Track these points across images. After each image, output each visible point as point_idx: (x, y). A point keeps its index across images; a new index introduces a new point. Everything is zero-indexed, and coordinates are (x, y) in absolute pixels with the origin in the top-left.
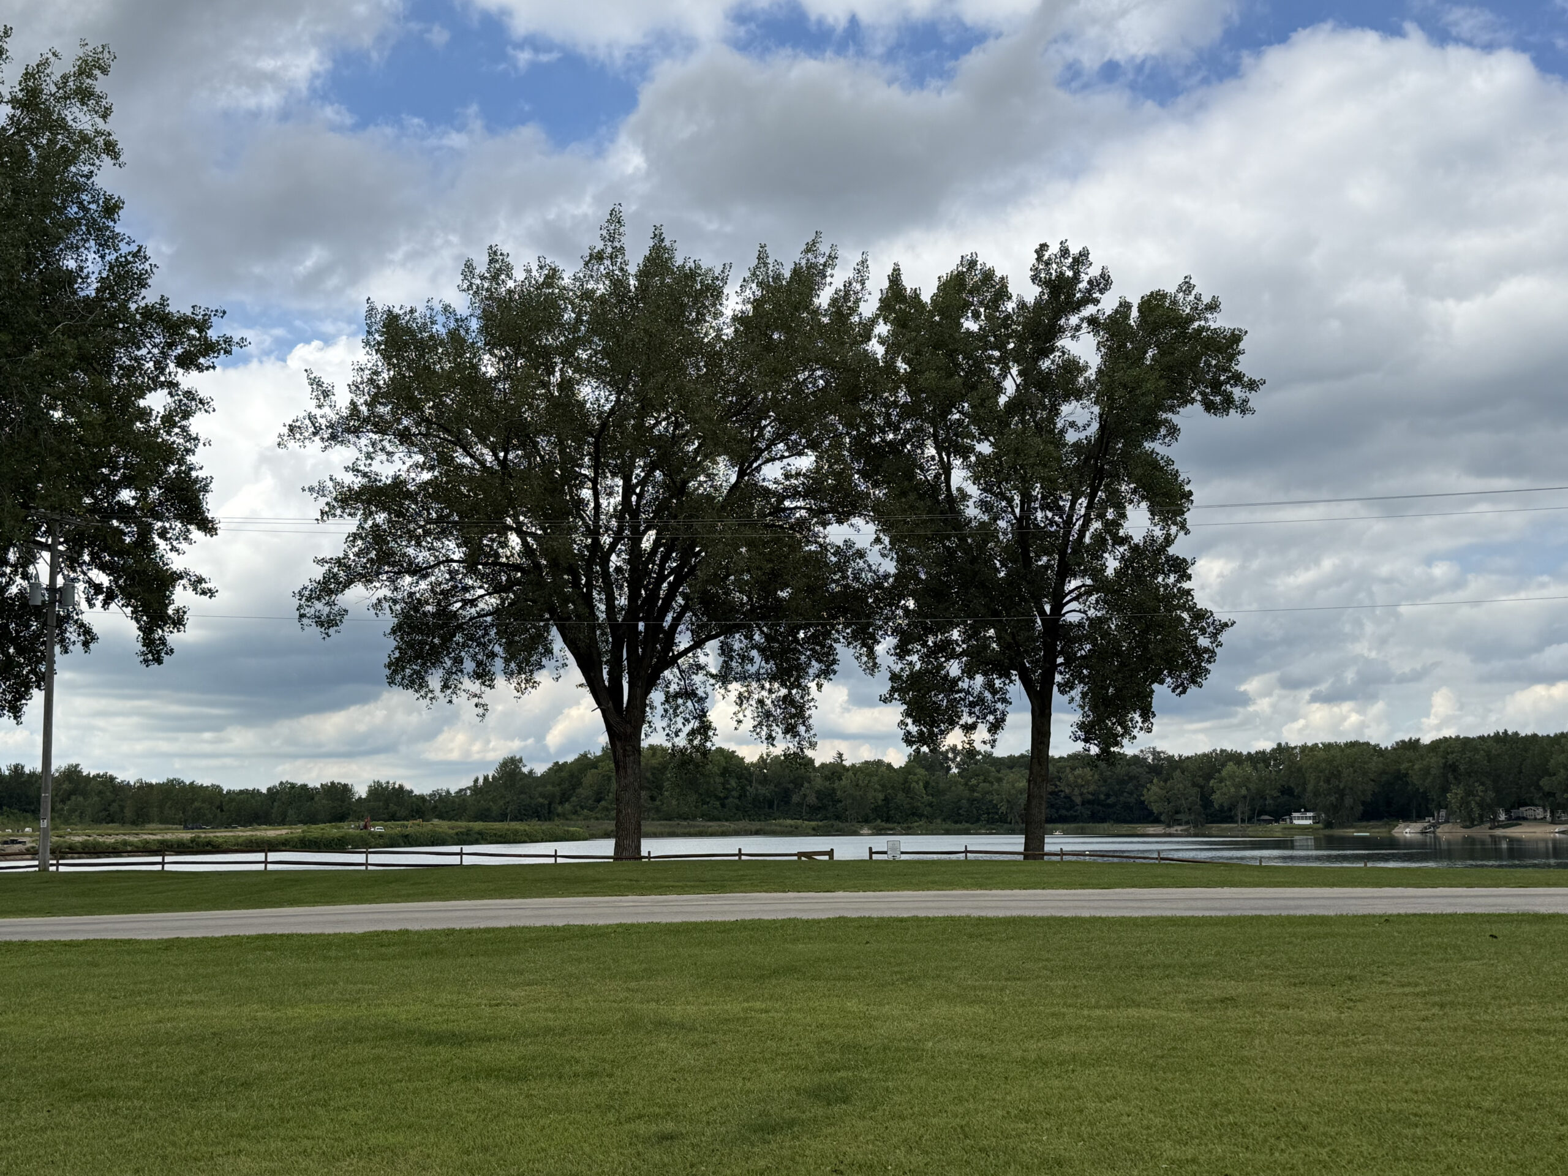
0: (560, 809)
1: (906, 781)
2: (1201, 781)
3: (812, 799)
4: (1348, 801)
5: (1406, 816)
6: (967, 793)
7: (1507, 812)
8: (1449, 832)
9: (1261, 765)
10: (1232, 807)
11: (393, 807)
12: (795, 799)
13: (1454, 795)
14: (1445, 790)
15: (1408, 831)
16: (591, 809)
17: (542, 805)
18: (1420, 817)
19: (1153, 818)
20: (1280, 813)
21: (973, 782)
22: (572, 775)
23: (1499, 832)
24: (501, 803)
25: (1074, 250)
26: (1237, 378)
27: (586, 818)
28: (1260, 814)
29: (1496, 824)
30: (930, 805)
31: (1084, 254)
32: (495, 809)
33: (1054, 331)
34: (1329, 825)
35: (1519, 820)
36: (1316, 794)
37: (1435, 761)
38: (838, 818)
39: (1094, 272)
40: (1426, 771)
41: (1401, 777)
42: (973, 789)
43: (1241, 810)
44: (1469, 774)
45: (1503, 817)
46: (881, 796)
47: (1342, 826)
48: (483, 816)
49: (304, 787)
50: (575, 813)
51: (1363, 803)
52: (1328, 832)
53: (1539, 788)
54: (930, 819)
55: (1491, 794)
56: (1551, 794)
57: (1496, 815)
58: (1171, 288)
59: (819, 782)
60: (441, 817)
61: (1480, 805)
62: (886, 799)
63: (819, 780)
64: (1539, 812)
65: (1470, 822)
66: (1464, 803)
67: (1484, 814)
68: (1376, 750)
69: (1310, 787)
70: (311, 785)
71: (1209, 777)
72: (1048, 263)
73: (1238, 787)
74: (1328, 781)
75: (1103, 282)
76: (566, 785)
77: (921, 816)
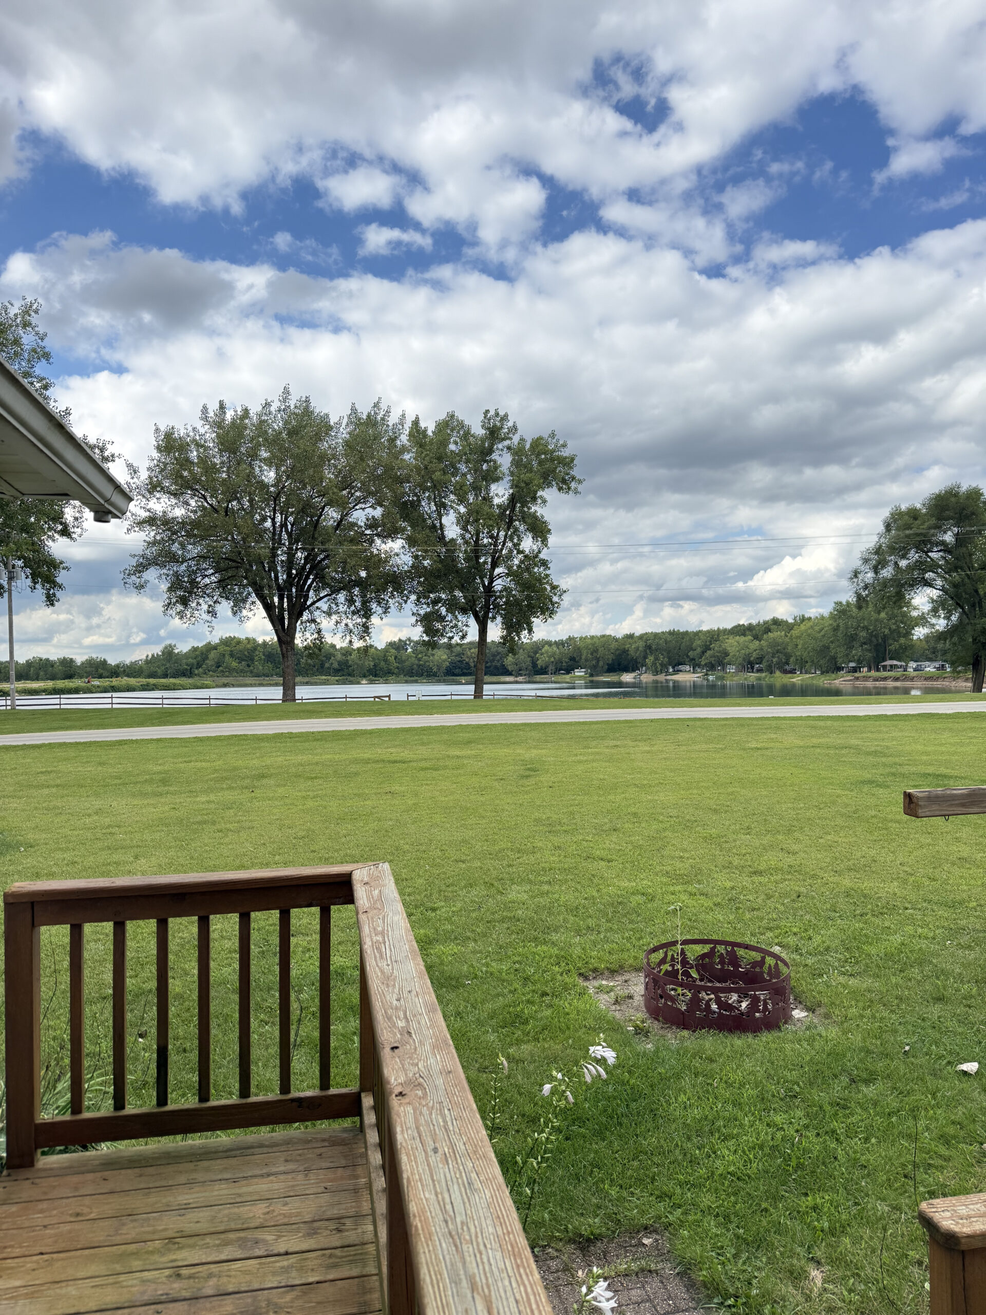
0: (196, 672)
1: (385, 656)
2: (532, 654)
3: (336, 665)
4: (601, 663)
5: (626, 669)
6: (416, 662)
7: (673, 667)
8: (647, 678)
9: (561, 647)
10: (547, 667)
11: (100, 671)
12: (327, 665)
13: (650, 660)
14: (645, 657)
15: (627, 678)
16: (214, 672)
17: (186, 669)
18: (633, 671)
19: (508, 673)
20: (568, 671)
21: (420, 656)
22: (202, 654)
23: (669, 677)
24: (163, 668)
25: (502, 413)
26: (573, 478)
27: (212, 676)
28: (560, 670)
29: (667, 673)
30: (398, 668)
31: (506, 415)
32: (160, 672)
33: (490, 451)
34: (592, 675)
35: (677, 672)
36: (586, 660)
37: (641, 644)
38: (349, 675)
39: (510, 424)
40: (637, 649)
41: (625, 651)
42: (419, 660)
43: (551, 668)
44: (656, 650)
45: (671, 670)
46: (372, 664)
47: (597, 675)
48: (152, 675)
49: (47, 660)
50: (205, 673)
51: (608, 664)
52: (591, 679)
53: (688, 656)
54: (398, 675)
55: (666, 659)
56: (694, 659)
57: (668, 669)
58: (546, 436)
59: (339, 657)
60: (128, 676)
61: (661, 665)
62: (375, 665)
63: (339, 656)
64: (688, 668)
65: (656, 673)
66: (654, 664)
67: (663, 669)
68: (616, 639)
69: (583, 657)
70: (51, 659)
71: (536, 653)
72: (489, 420)
73: (550, 657)
74: (592, 654)
75: (514, 429)
76: (199, 658)
77: (393, 674)
